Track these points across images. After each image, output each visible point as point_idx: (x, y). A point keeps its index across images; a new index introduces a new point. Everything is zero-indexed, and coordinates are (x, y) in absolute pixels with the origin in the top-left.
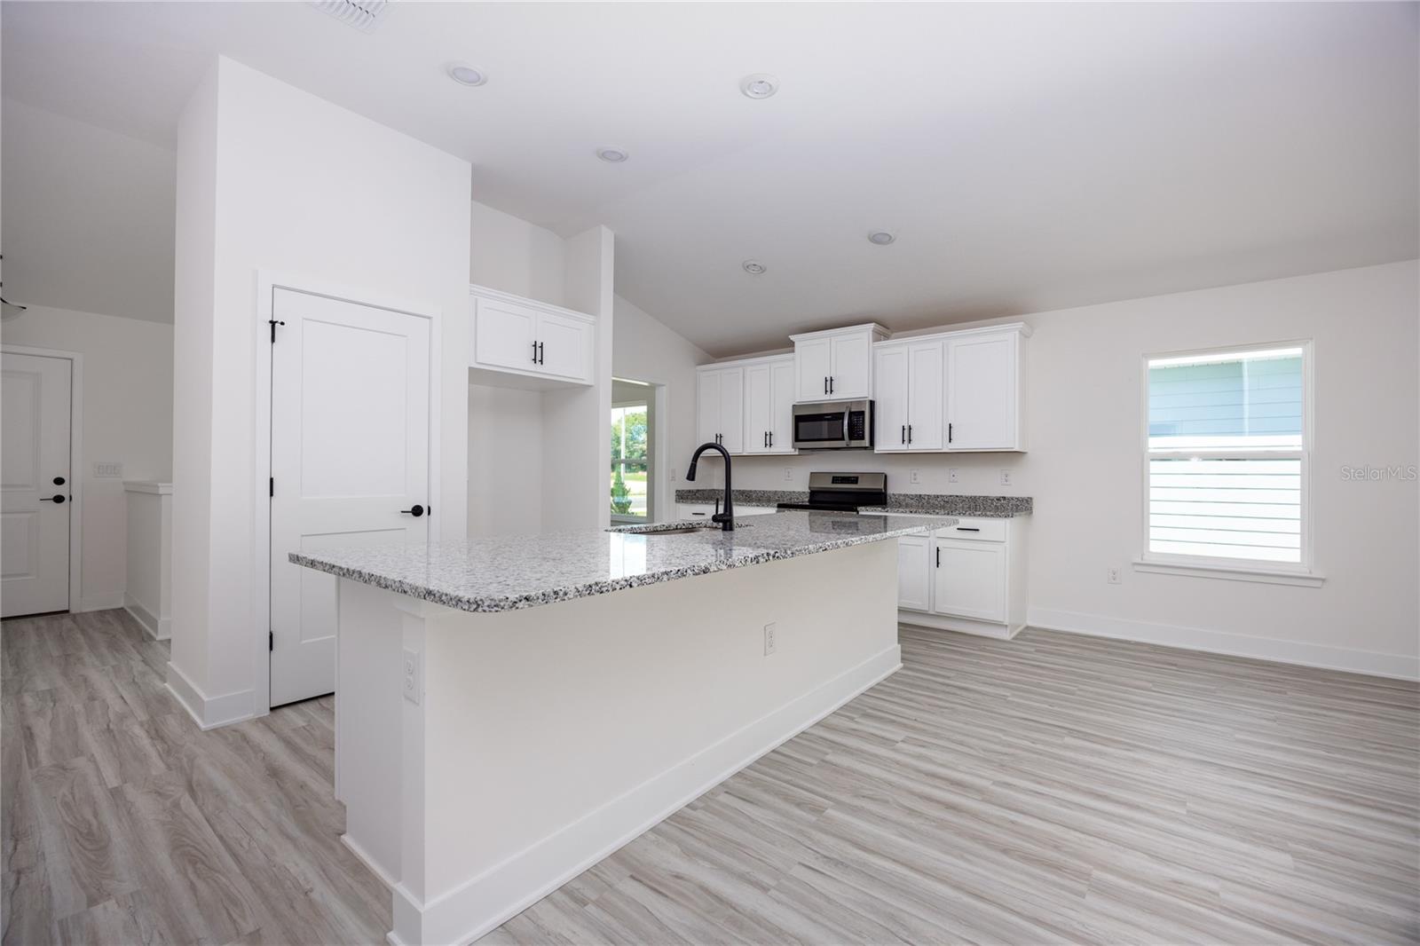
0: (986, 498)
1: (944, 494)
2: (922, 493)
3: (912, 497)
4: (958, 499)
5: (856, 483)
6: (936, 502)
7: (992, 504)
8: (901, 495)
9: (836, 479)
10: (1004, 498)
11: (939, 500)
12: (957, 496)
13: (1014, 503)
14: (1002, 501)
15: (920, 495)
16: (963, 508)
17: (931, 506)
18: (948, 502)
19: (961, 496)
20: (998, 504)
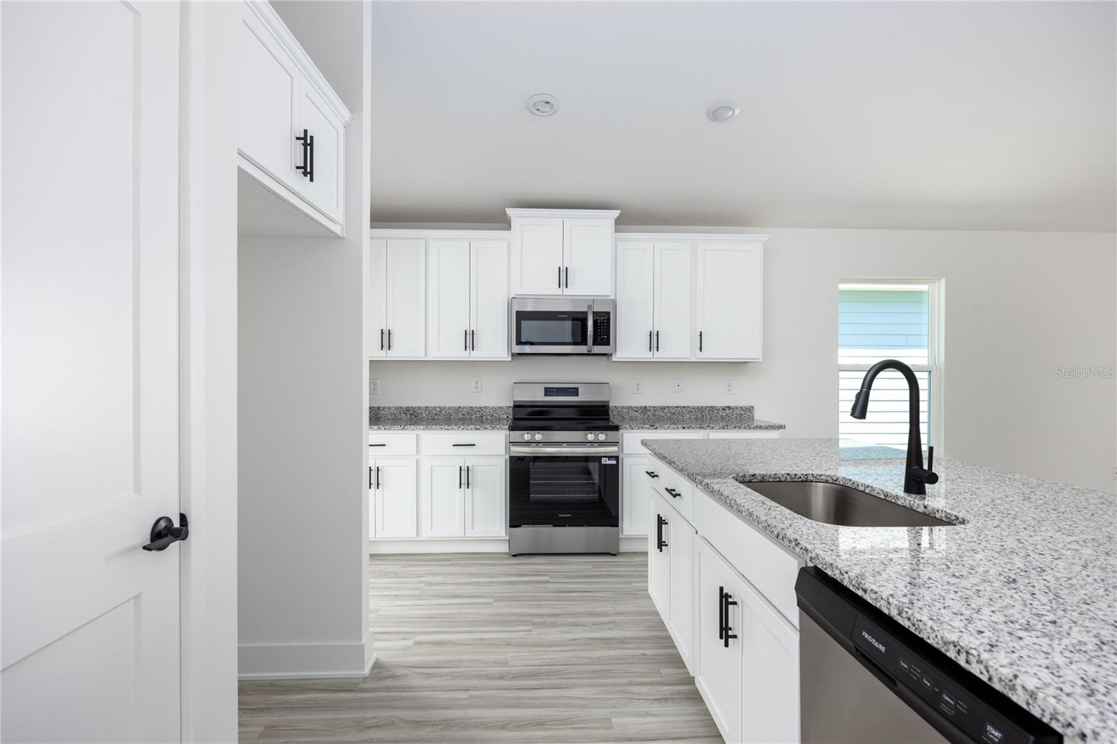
0: (712, 408)
1: (670, 405)
2: (648, 404)
3: (635, 409)
4: (684, 410)
5: (577, 395)
6: (663, 414)
7: (718, 413)
8: (624, 407)
9: (548, 392)
10: (729, 407)
11: (665, 411)
12: (684, 407)
13: (738, 412)
14: (727, 411)
15: (645, 407)
16: (690, 419)
17: (657, 419)
18: (674, 414)
19: (688, 407)
20: (724, 414)
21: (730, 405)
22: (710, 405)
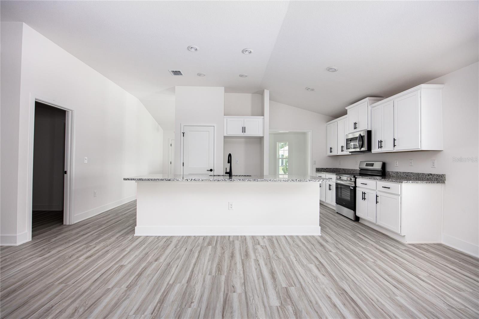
0: (423, 174)
1: (406, 172)
2: (398, 171)
4: (411, 174)
5: (373, 166)
7: (426, 177)
8: (391, 172)
9: (367, 164)
10: (431, 174)
11: (404, 174)
12: (411, 173)
13: (435, 177)
14: (430, 176)
15: (397, 172)
16: (413, 179)
17: (401, 177)
18: (407, 176)
19: (413, 173)
20: (429, 178)
21: (431, 173)
22: (422, 173)
